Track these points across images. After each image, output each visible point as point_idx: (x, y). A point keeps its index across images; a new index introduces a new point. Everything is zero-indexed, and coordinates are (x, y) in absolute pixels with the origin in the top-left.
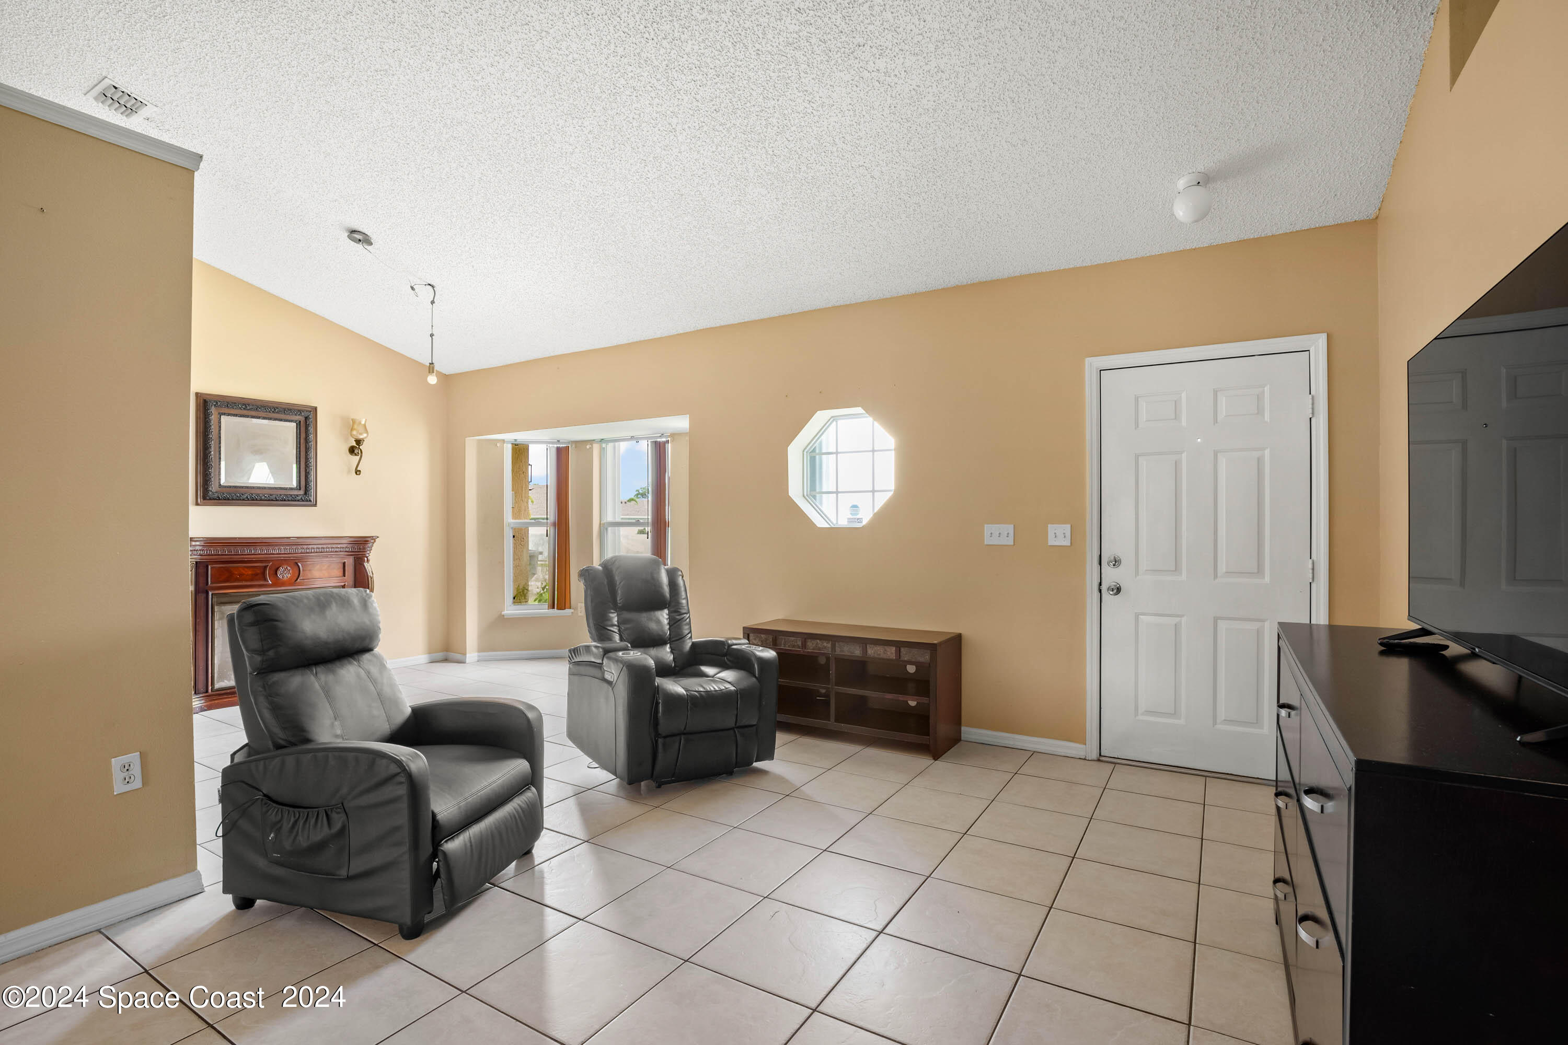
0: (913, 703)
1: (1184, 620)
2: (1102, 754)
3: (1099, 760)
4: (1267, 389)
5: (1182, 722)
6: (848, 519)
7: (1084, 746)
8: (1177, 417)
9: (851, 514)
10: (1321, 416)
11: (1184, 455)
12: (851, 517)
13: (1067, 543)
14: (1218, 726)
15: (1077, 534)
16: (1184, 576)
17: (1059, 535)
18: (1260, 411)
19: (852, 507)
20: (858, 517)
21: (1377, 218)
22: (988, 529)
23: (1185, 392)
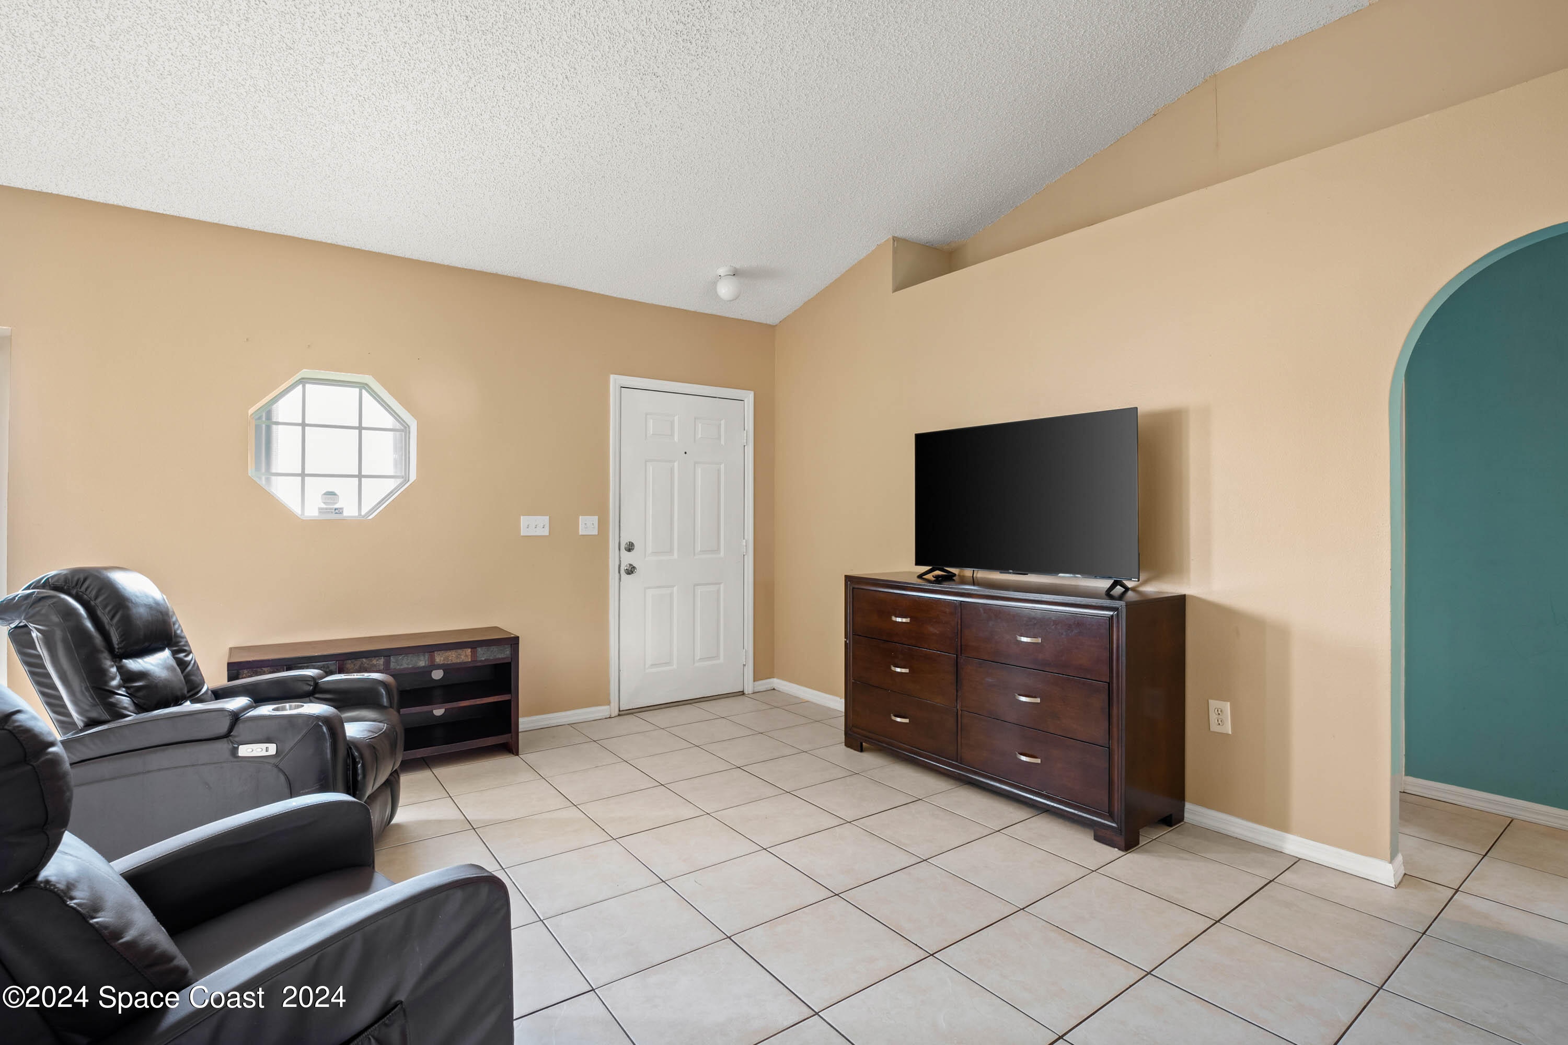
0: (439, 712)
1: (675, 589)
2: (621, 709)
3: (619, 715)
4: (723, 422)
5: (675, 666)
6: (320, 509)
7: (608, 706)
8: (672, 435)
9: (324, 503)
10: (750, 444)
11: (676, 464)
12: (324, 506)
13: (595, 532)
14: (697, 664)
15: (603, 525)
16: (676, 556)
17: (588, 525)
18: (719, 438)
19: (325, 494)
20: (336, 506)
21: (776, 325)
22: (524, 520)
23: (677, 417)
